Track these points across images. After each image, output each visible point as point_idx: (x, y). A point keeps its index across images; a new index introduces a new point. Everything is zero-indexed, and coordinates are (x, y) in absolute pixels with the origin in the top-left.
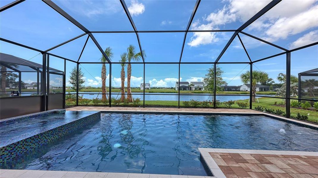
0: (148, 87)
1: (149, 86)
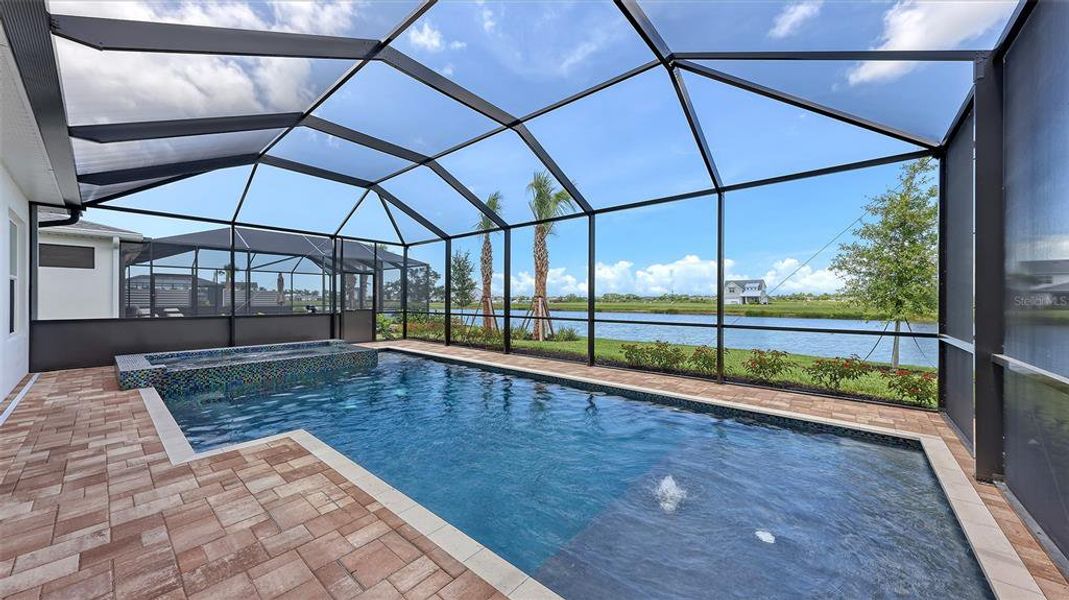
0: (757, 293)
1: (760, 288)
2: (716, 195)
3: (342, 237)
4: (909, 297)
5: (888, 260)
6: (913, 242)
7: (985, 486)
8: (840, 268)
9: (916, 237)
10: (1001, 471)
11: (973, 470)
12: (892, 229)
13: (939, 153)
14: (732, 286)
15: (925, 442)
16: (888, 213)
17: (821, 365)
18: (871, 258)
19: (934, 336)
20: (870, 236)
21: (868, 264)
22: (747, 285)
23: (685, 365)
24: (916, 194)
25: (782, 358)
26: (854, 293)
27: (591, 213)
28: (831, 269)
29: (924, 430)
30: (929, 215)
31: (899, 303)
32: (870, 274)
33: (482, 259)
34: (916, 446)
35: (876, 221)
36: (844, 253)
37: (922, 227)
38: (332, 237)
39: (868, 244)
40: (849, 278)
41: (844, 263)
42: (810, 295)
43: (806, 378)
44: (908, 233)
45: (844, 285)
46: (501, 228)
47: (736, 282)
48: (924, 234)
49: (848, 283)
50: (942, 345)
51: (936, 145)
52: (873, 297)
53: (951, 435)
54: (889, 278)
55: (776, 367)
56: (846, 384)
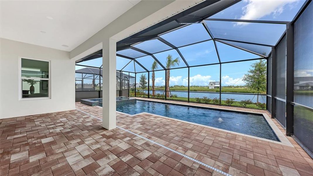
2: (220, 64)
3: (122, 71)
4: (261, 87)
5: (256, 78)
6: (262, 74)
7: (273, 119)
8: (245, 80)
9: (263, 73)
10: (275, 116)
11: (271, 117)
12: (257, 71)
13: (267, 58)
14: (212, 83)
15: (263, 114)
16: (256, 67)
17: (243, 102)
18: (252, 78)
19: (266, 95)
20: (252, 72)
21: (251, 79)
22: (216, 83)
23: (211, 102)
24: (263, 63)
25: (233, 100)
26: (248, 86)
27: (189, 67)
28: (243, 80)
29: (263, 112)
30: (265, 68)
31: (259, 88)
32: (252, 81)
33: (152, 76)
34: (262, 115)
35: (253, 69)
36: (246, 76)
37: (264, 71)
38: (120, 71)
39: (251, 74)
40: (247, 82)
41: (246, 79)
42: (233, 86)
43: (239, 105)
44: (261, 72)
45: (246, 84)
46: (165, 70)
47: (213, 82)
48: (264, 72)
49: (247, 84)
50: (267, 97)
51: (266, 57)
52: (252, 87)
53: (268, 113)
54: (256, 83)
55: (232, 102)
56: (247, 105)
